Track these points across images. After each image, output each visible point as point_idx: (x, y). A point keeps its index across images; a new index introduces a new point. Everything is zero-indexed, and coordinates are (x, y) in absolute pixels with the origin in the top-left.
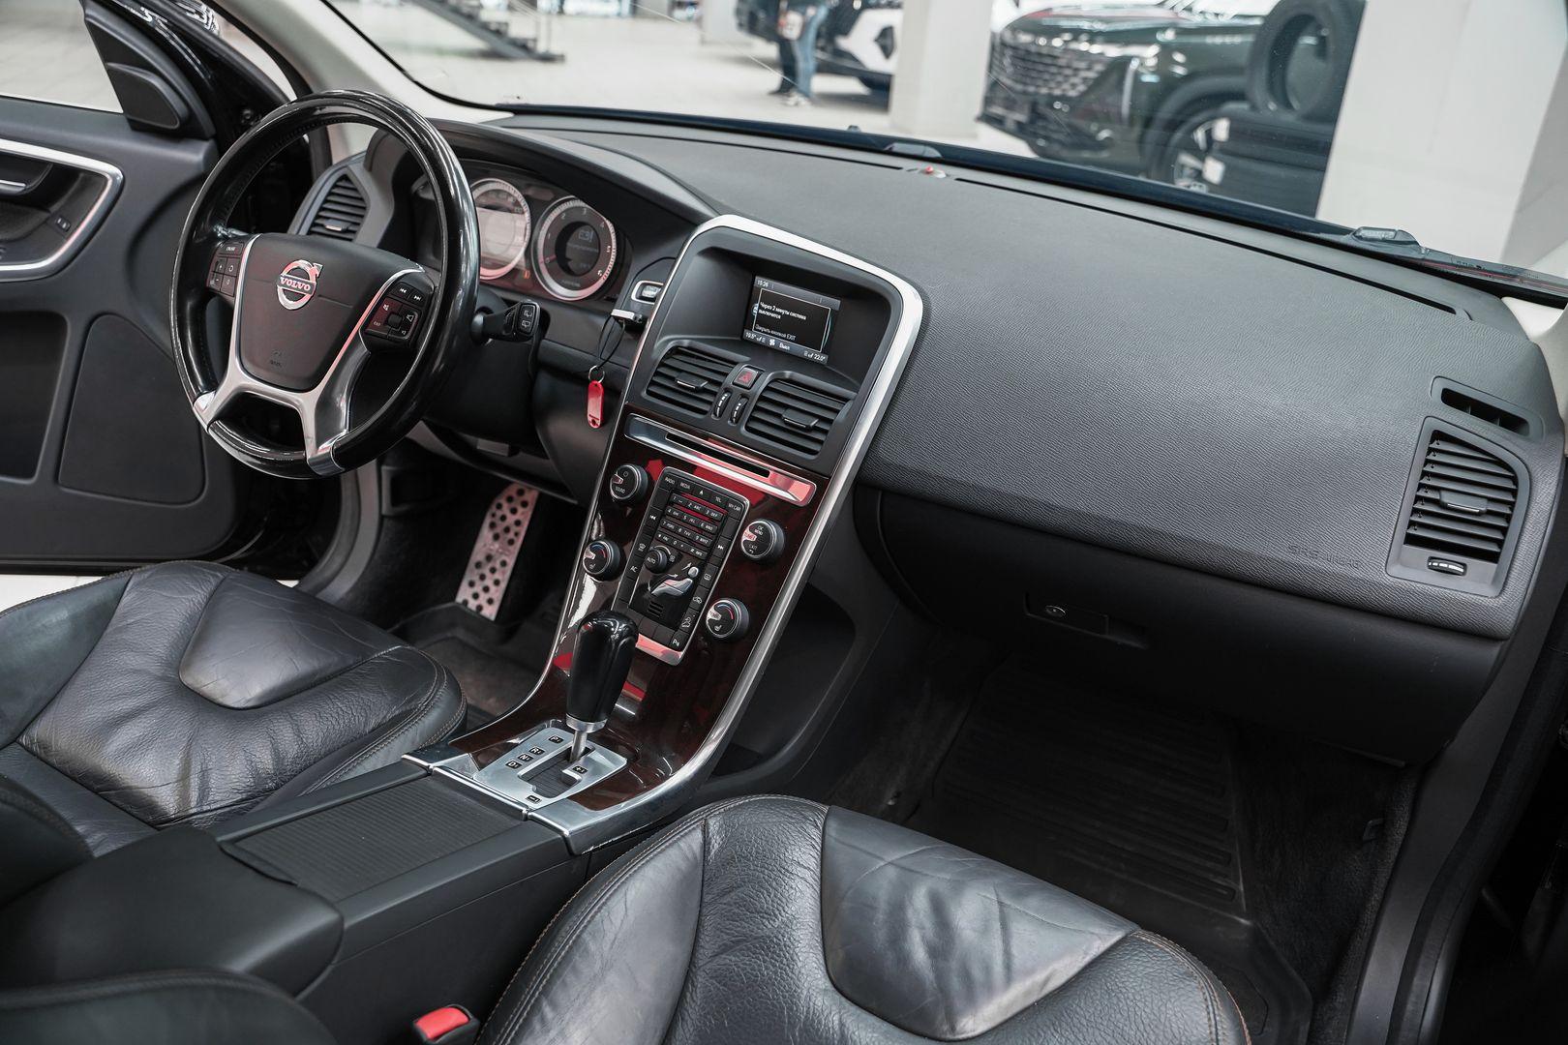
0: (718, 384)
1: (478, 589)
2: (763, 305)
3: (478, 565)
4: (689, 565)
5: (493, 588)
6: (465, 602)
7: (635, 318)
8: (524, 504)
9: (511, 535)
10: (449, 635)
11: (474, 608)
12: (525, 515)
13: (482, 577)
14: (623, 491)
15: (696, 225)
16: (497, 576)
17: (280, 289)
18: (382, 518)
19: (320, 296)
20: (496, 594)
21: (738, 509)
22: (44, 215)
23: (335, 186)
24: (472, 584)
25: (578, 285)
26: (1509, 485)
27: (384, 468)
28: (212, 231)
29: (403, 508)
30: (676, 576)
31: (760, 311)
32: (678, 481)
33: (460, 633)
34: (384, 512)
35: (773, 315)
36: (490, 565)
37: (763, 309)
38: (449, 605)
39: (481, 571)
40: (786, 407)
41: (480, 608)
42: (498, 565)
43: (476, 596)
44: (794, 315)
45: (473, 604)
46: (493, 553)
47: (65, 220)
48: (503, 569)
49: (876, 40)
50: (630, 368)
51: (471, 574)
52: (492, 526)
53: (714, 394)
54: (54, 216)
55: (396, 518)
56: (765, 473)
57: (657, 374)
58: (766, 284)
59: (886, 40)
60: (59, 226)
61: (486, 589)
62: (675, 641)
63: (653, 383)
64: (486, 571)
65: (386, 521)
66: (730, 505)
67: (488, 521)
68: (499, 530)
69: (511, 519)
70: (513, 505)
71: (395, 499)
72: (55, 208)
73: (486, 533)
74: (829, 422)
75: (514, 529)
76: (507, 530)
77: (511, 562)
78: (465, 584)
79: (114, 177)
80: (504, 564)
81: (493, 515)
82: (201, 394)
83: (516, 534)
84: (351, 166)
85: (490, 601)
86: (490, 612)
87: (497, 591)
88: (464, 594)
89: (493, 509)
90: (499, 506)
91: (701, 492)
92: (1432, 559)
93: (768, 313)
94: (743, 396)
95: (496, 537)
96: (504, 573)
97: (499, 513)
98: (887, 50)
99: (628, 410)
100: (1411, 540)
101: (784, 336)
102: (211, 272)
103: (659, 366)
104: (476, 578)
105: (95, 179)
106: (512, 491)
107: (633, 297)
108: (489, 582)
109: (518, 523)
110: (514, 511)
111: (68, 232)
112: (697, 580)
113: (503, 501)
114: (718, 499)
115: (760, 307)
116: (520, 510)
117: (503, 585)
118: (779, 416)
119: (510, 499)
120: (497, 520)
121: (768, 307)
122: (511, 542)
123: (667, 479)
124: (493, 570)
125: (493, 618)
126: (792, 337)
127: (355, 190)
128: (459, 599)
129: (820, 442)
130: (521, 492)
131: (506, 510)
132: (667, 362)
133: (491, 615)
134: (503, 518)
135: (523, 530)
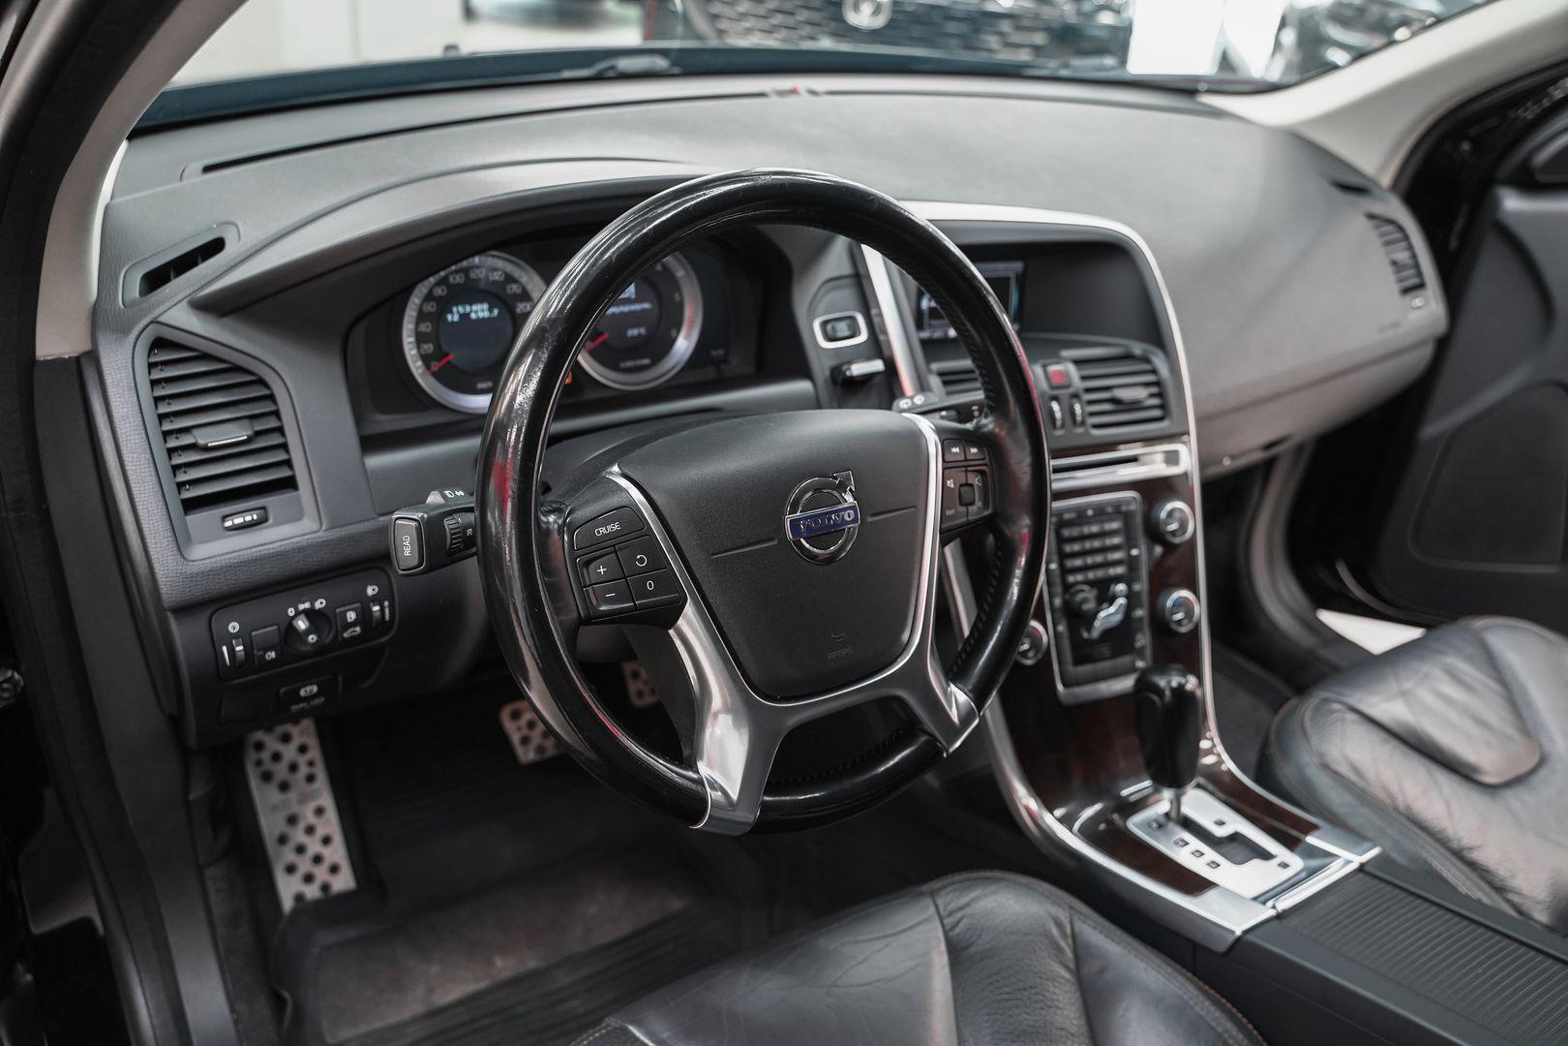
1: (304, 865)
3: (280, 840)
5: (324, 851)
6: (299, 898)
9: (304, 770)
10: (316, 952)
11: (318, 894)
12: (305, 733)
13: (300, 850)
16: (320, 832)
20: (337, 852)
24: (292, 869)
36: (301, 826)
38: (286, 916)
39: (291, 844)
41: (325, 888)
42: (311, 820)
43: (309, 879)
45: (312, 892)
46: (293, 810)
48: (322, 818)
51: (279, 859)
52: (267, 777)
61: (317, 860)
64: (300, 838)
67: (254, 783)
68: (281, 776)
69: (289, 752)
70: (278, 730)
73: (264, 796)
75: (302, 760)
76: (293, 768)
77: (327, 801)
78: (280, 876)
80: (318, 811)
81: (259, 763)
83: (311, 764)
85: (334, 869)
86: (343, 883)
87: (334, 850)
88: (288, 889)
89: (251, 756)
90: (258, 747)
95: (284, 787)
96: (327, 821)
97: (266, 755)
104: (292, 858)
108: (314, 848)
109: (303, 749)
110: (285, 738)
113: (258, 737)
116: (294, 730)
117: (338, 837)
120: (268, 765)
122: (309, 778)
124: (309, 830)
125: (352, 885)
128: (288, 904)
131: (271, 744)
133: (348, 884)
134: (276, 757)
135: (315, 753)
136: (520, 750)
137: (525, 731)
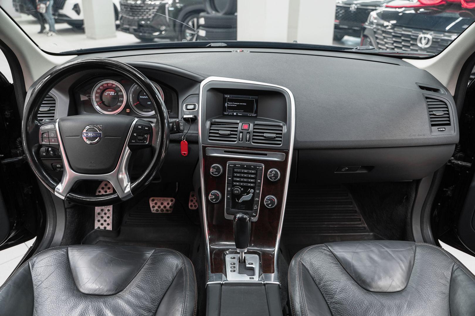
0: (236, 131)
1: (102, 221)
2: (229, 103)
3: (99, 214)
4: (249, 189)
5: (107, 220)
6: (99, 228)
7: (193, 117)
8: (109, 188)
10: (98, 240)
11: (103, 229)
13: (102, 217)
14: (217, 173)
15: (199, 82)
16: (107, 215)
17: (84, 138)
18: (66, 209)
19: (105, 136)
20: (110, 221)
21: (261, 168)
24: (99, 221)
25: (149, 110)
26: (446, 106)
30: (245, 194)
31: (228, 105)
32: (235, 165)
33: (101, 238)
35: (233, 105)
36: (104, 212)
37: (229, 104)
38: (94, 230)
39: (101, 215)
40: (263, 133)
41: (105, 228)
42: (106, 211)
43: (102, 224)
44: (241, 104)
45: (102, 228)
46: (103, 208)
48: (109, 212)
49: (73, 9)
50: (198, 134)
51: (97, 218)
53: (236, 135)
56: (266, 155)
57: (210, 133)
58: (229, 96)
59: (76, 8)
61: (105, 221)
62: (253, 214)
63: (210, 136)
64: (103, 215)
65: (67, 210)
66: (257, 167)
70: (105, 190)
74: (281, 134)
77: (111, 210)
78: (96, 222)
80: (109, 210)
82: (55, 186)
85: (108, 224)
86: (110, 228)
87: (109, 220)
88: (97, 225)
89: (98, 193)
91: (245, 166)
92: (438, 128)
93: (231, 105)
94: (248, 133)
96: (110, 213)
98: (78, 12)
99: (204, 148)
100: (433, 125)
101: (239, 111)
102: (40, 138)
103: (210, 130)
104: (100, 218)
106: (103, 185)
107: (184, 110)
108: (105, 218)
112: (253, 193)
113: (100, 189)
114: (252, 167)
115: (228, 104)
117: (111, 218)
118: (263, 136)
119: (103, 188)
121: (231, 103)
123: (230, 165)
124: (105, 214)
126: (242, 111)
128: (96, 227)
129: (281, 141)
130: (106, 185)
131: (103, 192)
132: (212, 128)
133: (110, 229)
136: (152, 209)
137: (154, 205)
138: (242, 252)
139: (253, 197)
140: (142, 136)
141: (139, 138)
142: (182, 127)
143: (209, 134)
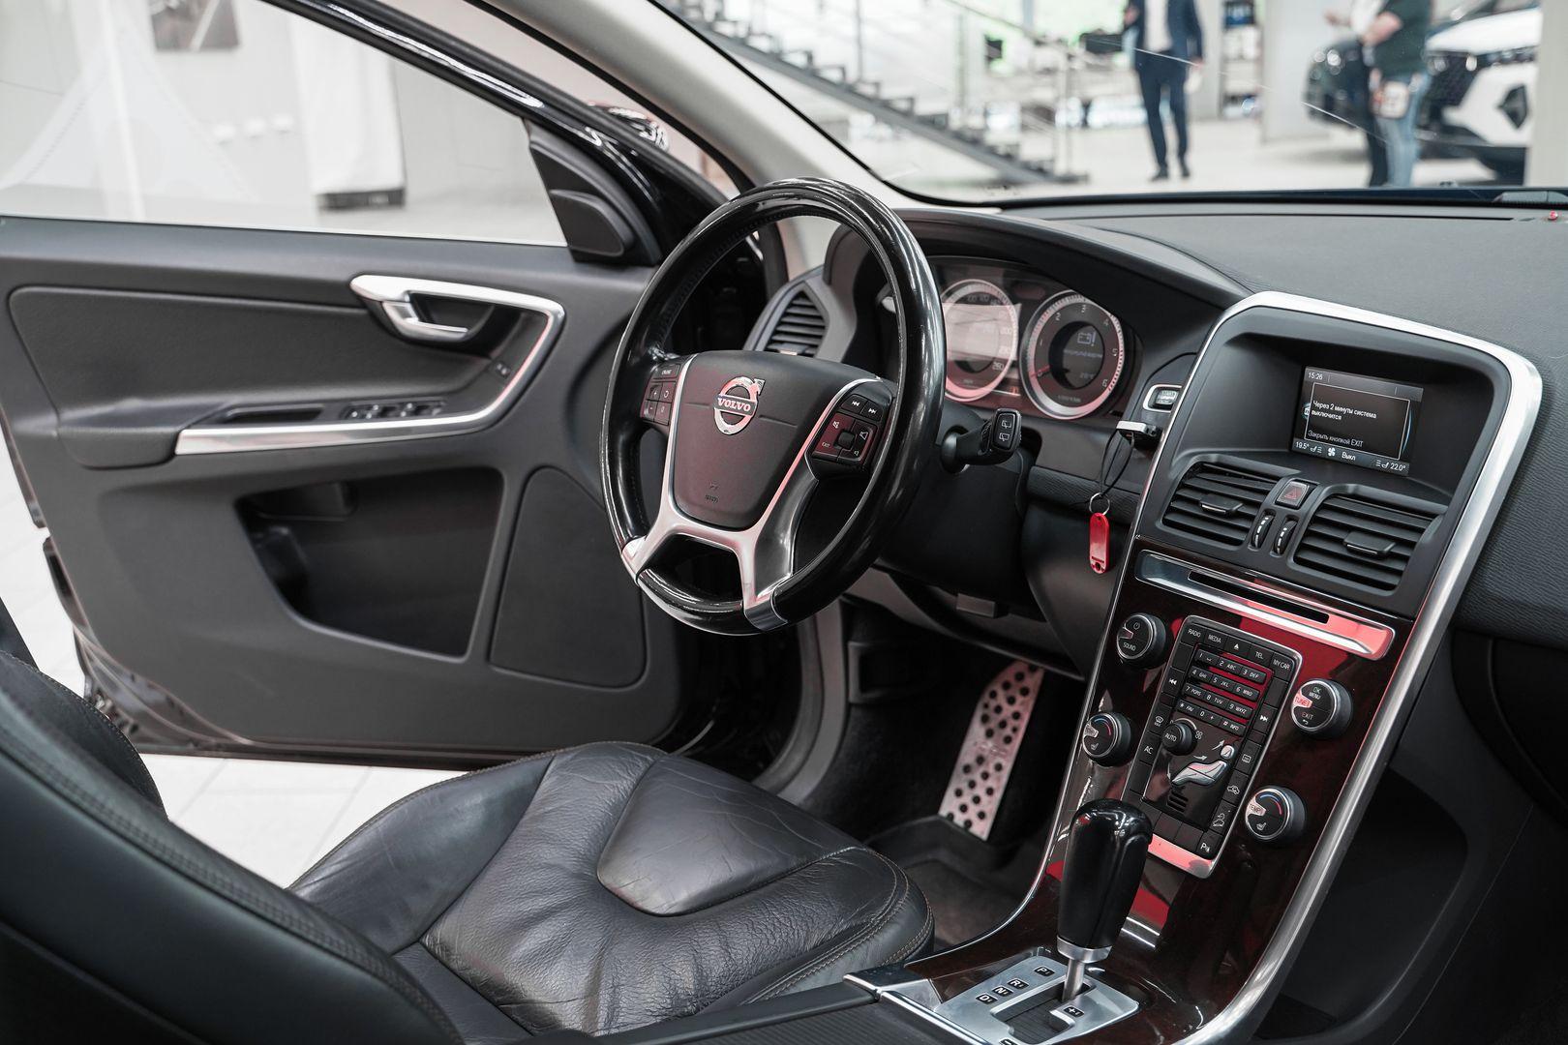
0: (1257, 505)
1: (967, 799)
2: (1317, 404)
3: (967, 769)
4: (1222, 743)
5: (985, 798)
6: (951, 816)
7: (1147, 430)
8: (1025, 692)
9: (1008, 731)
10: (930, 857)
11: (961, 824)
12: (1025, 706)
13: (972, 785)
14: (1132, 648)
15: (1222, 309)
16: (990, 783)
17: (717, 412)
18: (849, 706)
19: (761, 416)
20: (990, 805)
21: (1287, 666)
22: (485, 362)
23: (791, 305)
24: (959, 793)
25: (1078, 400)
27: (852, 644)
28: (647, 354)
29: (872, 695)
30: (1204, 758)
31: (1314, 412)
32: (1205, 632)
33: (943, 855)
34: (852, 699)
35: (1331, 416)
36: (982, 769)
37: (1317, 409)
38: (931, 819)
39: (970, 777)
40: (1349, 529)
41: (968, 824)
42: (991, 770)
43: (964, 808)
44: (1359, 413)
45: (960, 819)
46: (985, 754)
47: (505, 365)
48: (998, 774)
49: (1501, 107)
50: (1139, 494)
51: (958, 781)
52: (985, 719)
53: (1251, 518)
54: (495, 362)
55: (865, 706)
56: (1322, 618)
57: (1177, 498)
58: (1320, 377)
59: (1515, 107)
60: (499, 372)
61: (977, 800)
62: (1204, 846)
63: (1171, 510)
64: (977, 777)
65: (854, 712)
66: (1276, 662)
67: (979, 713)
68: (993, 724)
69: (1008, 710)
70: (1011, 693)
71: (864, 685)
72: (496, 353)
73: (977, 730)
74: (1411, 545)
75: (1012, 723)
76: (1003, 725)
77: (1008, 766)
78: (950, 793)
79: (555, 315)
80: (999, 767)
81: (986, 706)
82: (630, 539)
83: (1015, 730)
84: (808, 281)
85: (982, 815)
86: (981, 829)
87: (990, 802)
88: (949, 805)
89: (986, 698)
90: (993, 695)
91: (1237, 646)
93: (1324, 415)
94: (1290, 518)
95: (989, 734)
96: (999, 779)
97: (993, 704)
98: (1516, 118)
99: (1139, 545)
101: (1348, 442)
102: (645, 401)
103: (1179, 488)
104: (964, 786)
105: (536, 318)
106: (1008, 675)
107: (1145, 405)
108: (980, 791)
109: (1017, 716)
110: (1011, 701)
111: (508, 378)
112: (1233, 762)
113: (997, 687)
114: (1259, 655)
115: (1313, 407)
116: (1020, 699)
117: (998, 795)
118: (1339, 542)
119: (1006, 686)
120: (990, 712)
121: (1324, 406)
122: (1008, 740)
123: (1191, 631)
124: (985, 776)
125: (985, 837)
126: (1359, 443)
127: (813, 307)
128: (944, 812)
129: (1399, 573)
130: (1020, 677)
131: (1001, 699)
132: (1189, 482)
133: (983, 833)
134: (998, 709)
135: (1023, 725)
138: (1076, 962)
139: (1226, 778)
140: (853, 433)
141: (844, 437)
142: (1005, 437)
143: (1173, 500)
